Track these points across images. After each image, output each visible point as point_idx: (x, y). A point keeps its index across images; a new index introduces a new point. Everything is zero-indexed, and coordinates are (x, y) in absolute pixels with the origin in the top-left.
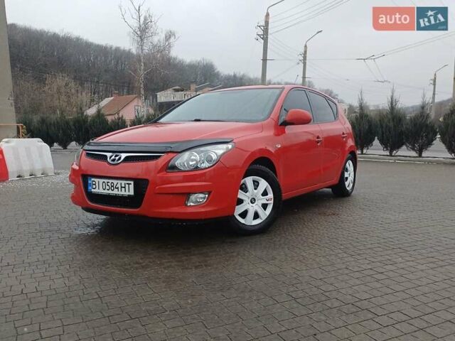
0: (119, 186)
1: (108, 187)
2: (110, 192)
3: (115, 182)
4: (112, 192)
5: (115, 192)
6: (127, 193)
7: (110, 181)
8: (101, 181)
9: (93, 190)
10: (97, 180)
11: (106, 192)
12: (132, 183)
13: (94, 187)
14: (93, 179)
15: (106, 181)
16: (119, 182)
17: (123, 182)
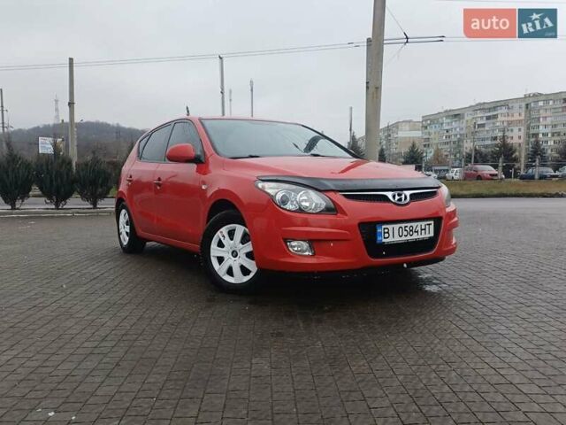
0: (419, 229)
1: (405, 233)
2: (409, 238)
3: (414, 224)
4: (412, 238)
5: (415, 236)
6: (428, 236)
7: (409, 225)
8: (396, 226)
9: (384, 240)
10: (390, 227)
11: (404, 238)
12: (432, 222)
13: (386, 235)
14: (384, 227)
15: (403, 225)
16: (419, 224)
17: (423, 224)
